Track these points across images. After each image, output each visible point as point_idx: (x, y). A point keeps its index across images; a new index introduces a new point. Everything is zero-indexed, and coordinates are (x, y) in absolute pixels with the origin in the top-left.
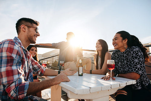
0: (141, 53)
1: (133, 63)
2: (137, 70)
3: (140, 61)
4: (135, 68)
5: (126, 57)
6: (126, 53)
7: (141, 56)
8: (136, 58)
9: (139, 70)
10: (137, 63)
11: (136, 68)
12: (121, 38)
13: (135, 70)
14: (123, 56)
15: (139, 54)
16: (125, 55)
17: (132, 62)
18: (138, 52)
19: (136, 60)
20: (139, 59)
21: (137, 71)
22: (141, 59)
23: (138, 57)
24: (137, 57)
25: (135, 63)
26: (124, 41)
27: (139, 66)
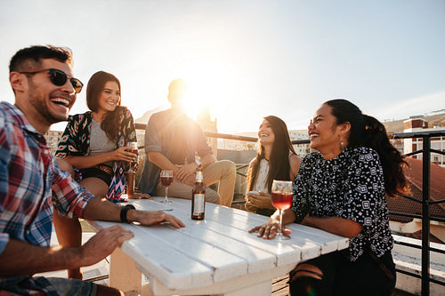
0: (378, 168)
1: (353, 194)
2: (360, 214)
3: (371, 191)
4: (357, 209)
5: (337, 173)
6: (339, 163)
7: (377, 178)
8: (363, 181)
9: (366, 216)
10: (363, 195)
11: (359, 209)
12: (332, 119)
13: (356, 214)
14: (331, 171)
15: (373, 171)
16: (335, 168)
17: (350, 192)
18: (369, 165)
19: (363, 189)
20: (369, 185)
21: (361, 218)
22: (375, 187)
23: (368, 180)
24: (365, 181)
25: (358, 196)
26: (339, 128)
27: (366, 205)
